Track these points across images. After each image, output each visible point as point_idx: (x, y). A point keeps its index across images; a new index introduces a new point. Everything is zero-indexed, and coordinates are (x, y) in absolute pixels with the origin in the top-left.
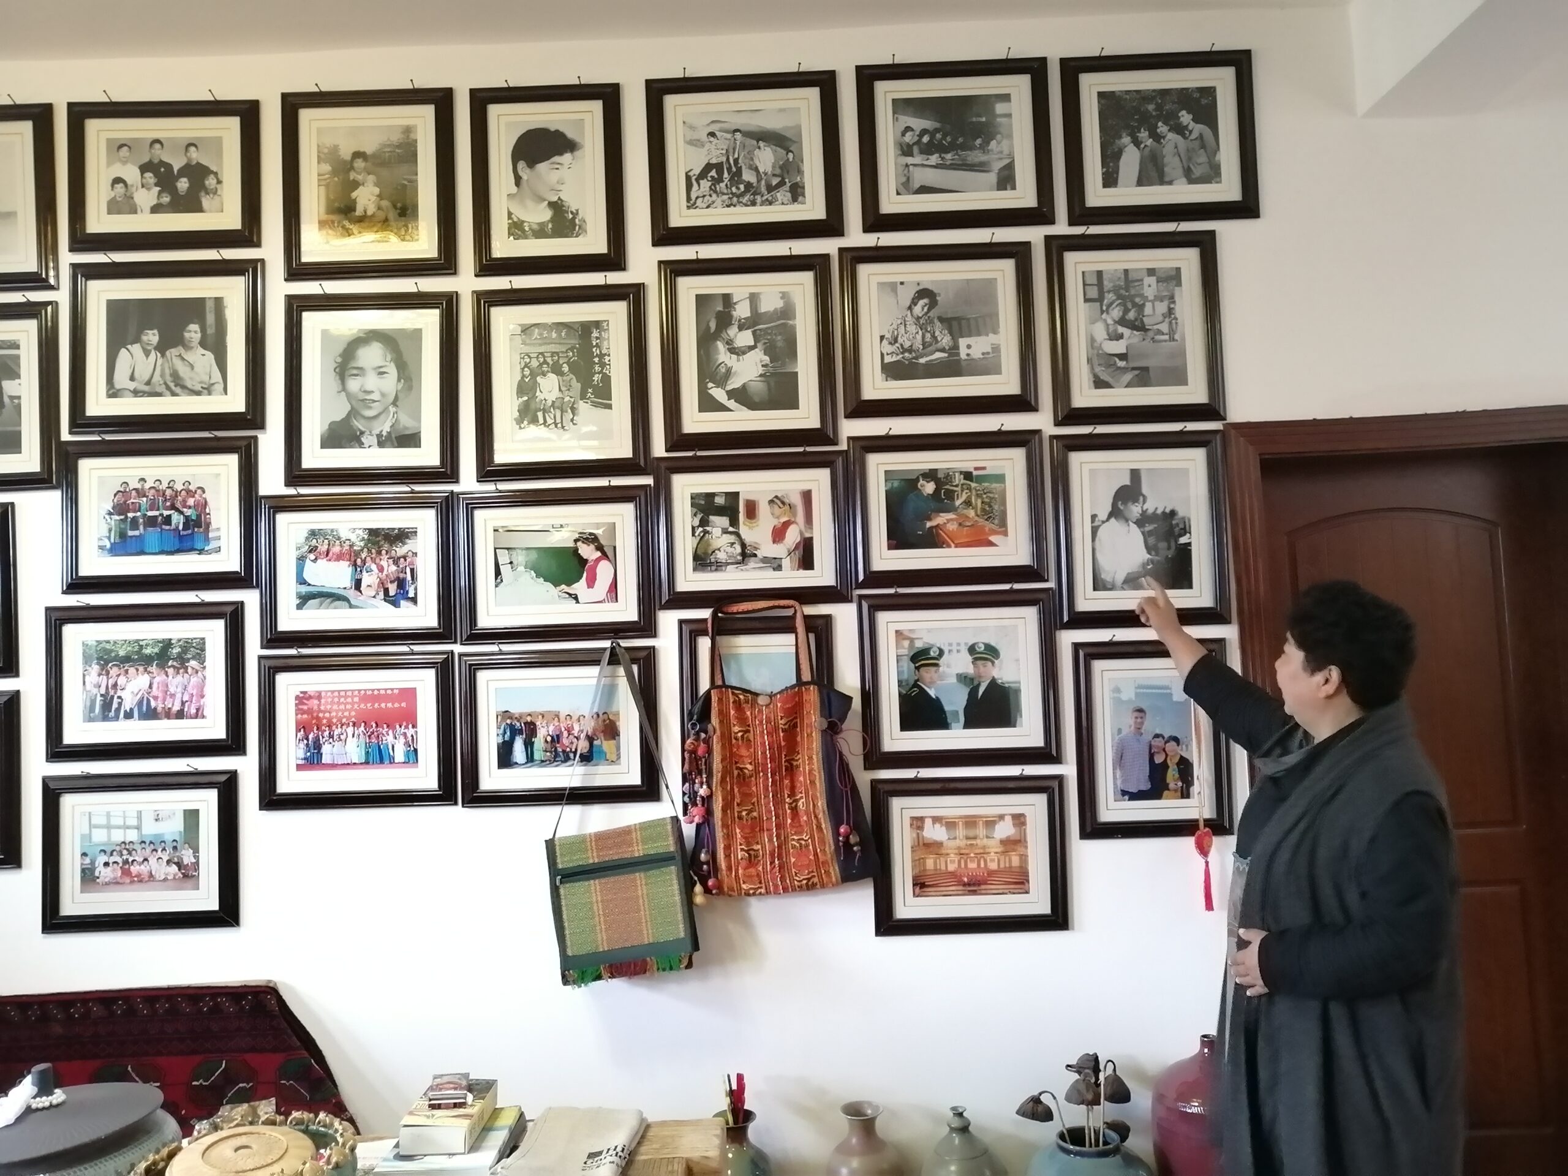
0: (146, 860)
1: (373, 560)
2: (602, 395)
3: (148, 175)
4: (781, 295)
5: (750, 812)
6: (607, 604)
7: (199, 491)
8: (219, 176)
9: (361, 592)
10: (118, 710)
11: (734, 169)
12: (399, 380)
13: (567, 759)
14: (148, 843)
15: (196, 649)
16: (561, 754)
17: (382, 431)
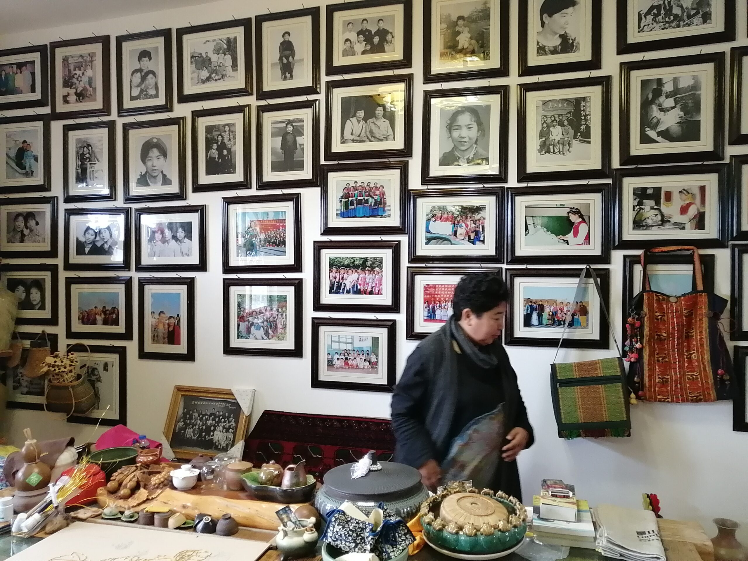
0: (355, 358)
1: (463, 221)
2: (586, 136)
3: (361, 36)
4: (692, 77)
5: (664, 358)
6: (584, 246)
7: (381, 188)
8: (393, 34)
9: (457, 237)
10: (344, 289)
11: (668, 8)
12: (478, 131)
13: (560, 324)
14: (356, 351)
15: (378, 263)
16: (557, 322)
17: (469, 157)
